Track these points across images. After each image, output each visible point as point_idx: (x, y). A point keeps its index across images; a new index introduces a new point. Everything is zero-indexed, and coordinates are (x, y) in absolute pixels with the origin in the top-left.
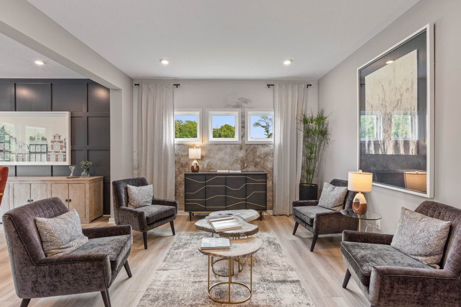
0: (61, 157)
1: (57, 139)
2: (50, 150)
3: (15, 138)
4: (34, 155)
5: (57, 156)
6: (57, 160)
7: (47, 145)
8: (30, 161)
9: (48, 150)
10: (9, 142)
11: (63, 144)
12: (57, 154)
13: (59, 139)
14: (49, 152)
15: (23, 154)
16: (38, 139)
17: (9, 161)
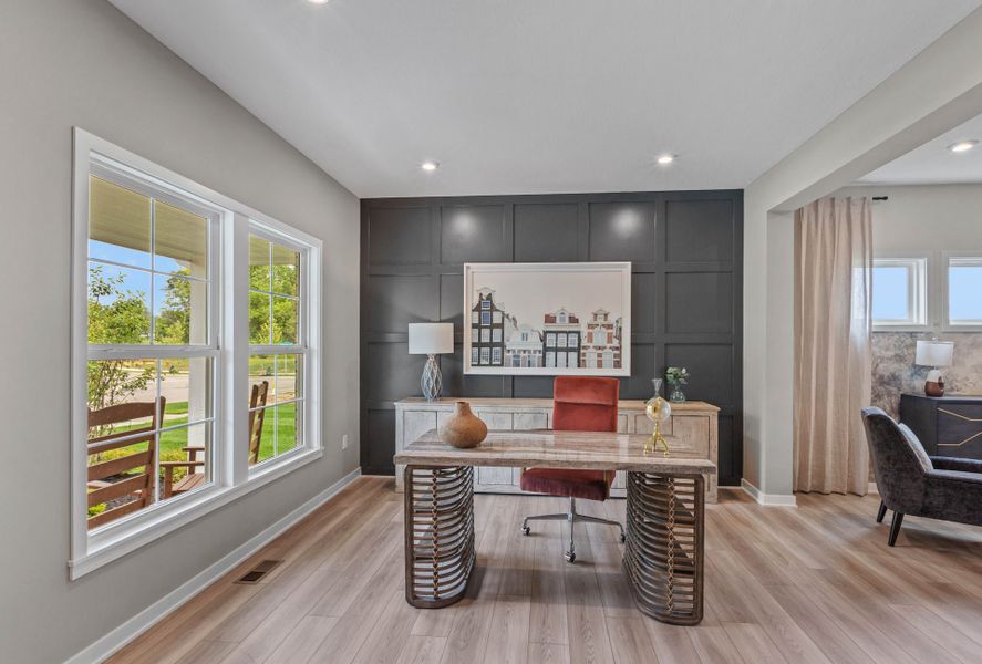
0: (609, 357)
1: (601, 321)
2: (584, 342)
3: (514, 319)
4: (553, 354)
5: (600, 355)
6: (600, 365)
7: (579, 333)
8: (544, 366)
9: (582, 345)
10: (501, 326)
11: (613, 331)
12: (600, 351)
13: (606, 320)
14: (584, 348)
15: (529, 351)
16: (562, 320)
17: (502, 365)
